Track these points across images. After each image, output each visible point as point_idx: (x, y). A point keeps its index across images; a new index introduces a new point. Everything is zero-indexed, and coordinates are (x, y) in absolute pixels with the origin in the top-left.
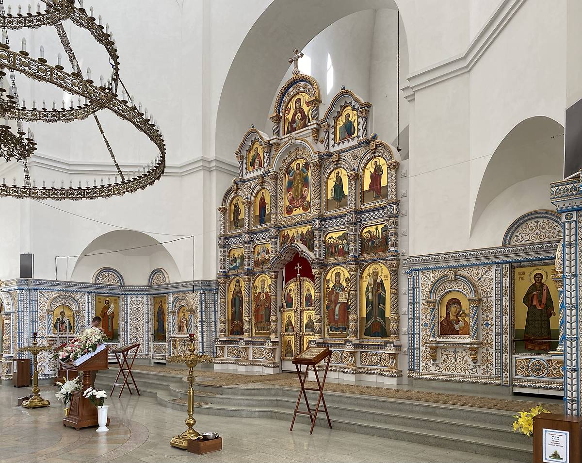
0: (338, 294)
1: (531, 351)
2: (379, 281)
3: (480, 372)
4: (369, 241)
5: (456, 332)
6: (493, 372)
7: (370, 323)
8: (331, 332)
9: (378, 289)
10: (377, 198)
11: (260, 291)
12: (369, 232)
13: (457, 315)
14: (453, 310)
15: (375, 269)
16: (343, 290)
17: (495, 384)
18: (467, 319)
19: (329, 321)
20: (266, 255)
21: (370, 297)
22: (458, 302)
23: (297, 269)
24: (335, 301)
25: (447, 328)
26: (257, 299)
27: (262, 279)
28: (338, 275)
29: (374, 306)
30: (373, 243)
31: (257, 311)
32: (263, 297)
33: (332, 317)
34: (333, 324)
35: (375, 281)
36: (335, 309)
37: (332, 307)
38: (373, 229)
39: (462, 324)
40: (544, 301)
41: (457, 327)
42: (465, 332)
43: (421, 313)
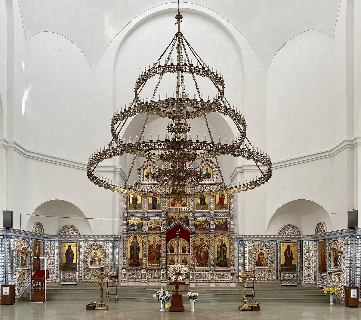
0: (202, 247)
1: (286, 271)
2: (223, 243)
3: (270, 279)
4: (219, 225)
5: (262, 265)
6: (275, 279)
7: (219, 261)
8: (198, 265)
9: (223, 246)
10: (222, 208)
11: (153, 243)
12: (219, 222)
13: (262, 259)
14: (261, 256)
15: (221, 238)
16: (205, 246)
17: (276, 283)
18: (266, 260)
19: (197, 259)
20: (157, 225)
21: (219, 250)
22: (263, 254)
23: (177, 234)
24: (200, 251)
25: (259, 263)
26: (150, 247)
27: (154, 237)
28: (202, 239)
29: (221, 254)
30: (221, 227)
31: (150, 254)
32: (155, 246)
33: (199, 258)
34: (199, 261)
35: (222, 243)
36: (200, 254)
37: (199, 253)
38: (221, 221)
39: (264, 262)
40: (290, 255)
41: (262, 263)
42: (266, 264)
43: (248, 257)
